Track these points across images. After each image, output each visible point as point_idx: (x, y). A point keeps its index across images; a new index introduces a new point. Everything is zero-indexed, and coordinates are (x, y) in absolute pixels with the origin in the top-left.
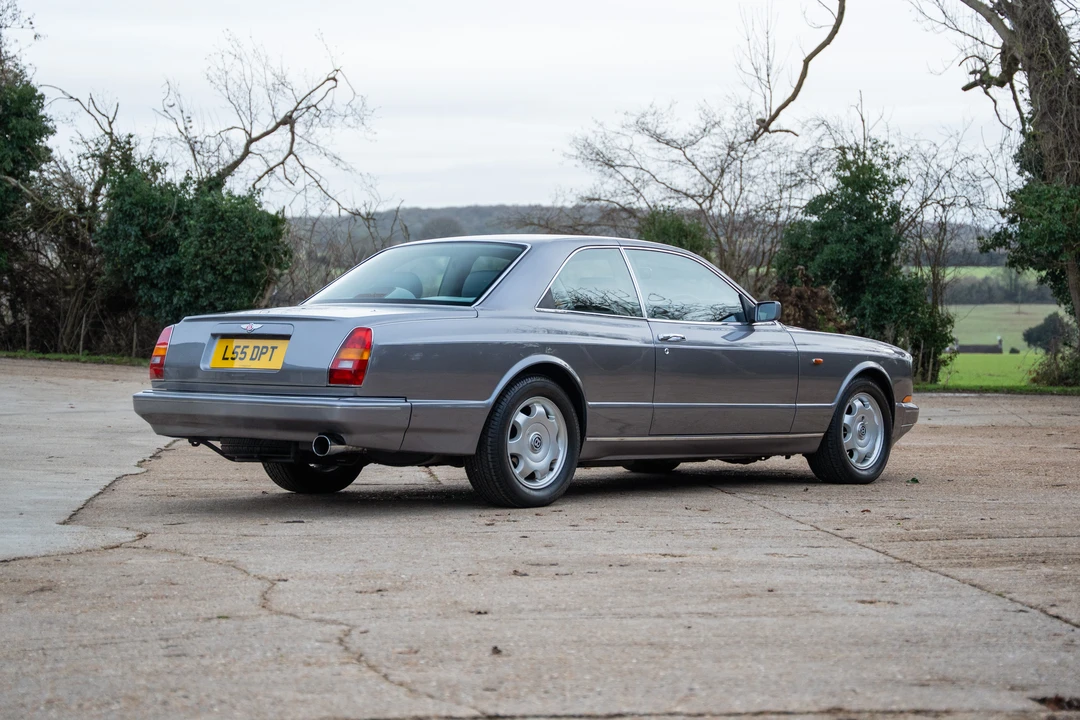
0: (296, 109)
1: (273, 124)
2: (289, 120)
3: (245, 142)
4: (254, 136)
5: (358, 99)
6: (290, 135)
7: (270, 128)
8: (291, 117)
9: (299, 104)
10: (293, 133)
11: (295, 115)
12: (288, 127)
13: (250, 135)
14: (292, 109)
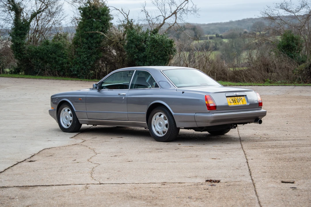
0: (177, 10)
1: (171, 14)
2: (175, 13)
3: (163, 19)
4: (166, 18)
5: (194, 6)
6: (175, 17)
7: (170, 15)
8: (175, 12)
9: (178, 8)
10: (176, 17)
11: (177, 11)
12: (175, 15)
13: (165, 17)
14: (176, 9)
